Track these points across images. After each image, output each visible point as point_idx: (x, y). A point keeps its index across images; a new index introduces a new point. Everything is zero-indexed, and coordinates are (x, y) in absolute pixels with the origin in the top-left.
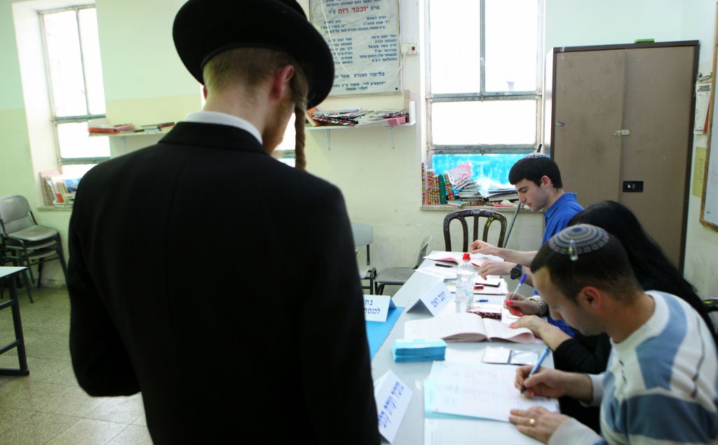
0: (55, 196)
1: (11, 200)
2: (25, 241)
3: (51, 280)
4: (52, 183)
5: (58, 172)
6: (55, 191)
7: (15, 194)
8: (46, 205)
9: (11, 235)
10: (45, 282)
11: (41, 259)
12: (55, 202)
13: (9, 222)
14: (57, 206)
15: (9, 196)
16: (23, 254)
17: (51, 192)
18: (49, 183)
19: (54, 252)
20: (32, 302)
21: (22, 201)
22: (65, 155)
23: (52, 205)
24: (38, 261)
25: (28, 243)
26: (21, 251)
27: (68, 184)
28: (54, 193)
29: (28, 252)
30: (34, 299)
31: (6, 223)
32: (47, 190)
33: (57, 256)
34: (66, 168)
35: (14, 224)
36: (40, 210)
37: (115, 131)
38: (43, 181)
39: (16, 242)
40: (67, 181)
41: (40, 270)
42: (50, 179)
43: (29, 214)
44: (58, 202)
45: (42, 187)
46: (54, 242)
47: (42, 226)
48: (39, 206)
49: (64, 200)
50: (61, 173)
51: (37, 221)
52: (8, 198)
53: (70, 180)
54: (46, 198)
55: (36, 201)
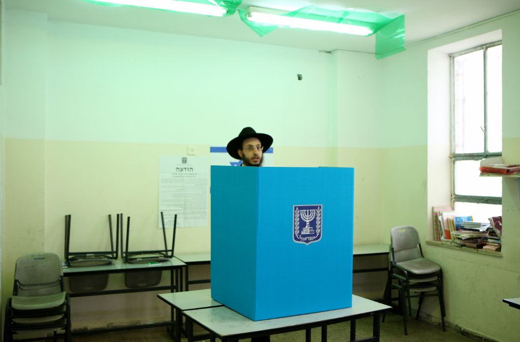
0: (443, 232)
1: (404, 231)
2: (409, 273)
3: (429, 316)
4: (442, 218)
5: (450, 207)
6: (444, 227)
7: (407, 226)
8: (434, 240)
9: (399, 264)
10: (422, 315)
11: (423, 293)
12: (442, 238)
13: (399, 251)
14: (443, 242)
15: (403, 226)
16: (405, 284)
17: (441, 227)
18: (440, 218)
19: (434, 288)
20: (406, 334)
21: (413, 233)
22: (459, 192)
23: (440, 240)
24: (419, 294)
25: (412, 275)
26: (405, 281)
27: (457, 222)
28: (443, 229)
29: (410, 284)
30: (409, 331)
31: (396, 252)
32: (437, 225)
33: (437, 292)
34: (458, 205)
35: (403, 253)
36: (429, 243)
37: (508, 172)
38: (434, 215)
39: (401, 271)
40: (457, 218)
41: (420, 303)
42: (441, 215)
43: (418, 245)
44: (445, 238)
45: (433, 222)
46: (435, 279)
47: (428, 260)
48: (427, 240)
49: (452, 236)
50: (453, 209)
51: (424, 254)
52: (402, 229)
53: (460, 218)
54: (435, 232)
55: (425, 234)
